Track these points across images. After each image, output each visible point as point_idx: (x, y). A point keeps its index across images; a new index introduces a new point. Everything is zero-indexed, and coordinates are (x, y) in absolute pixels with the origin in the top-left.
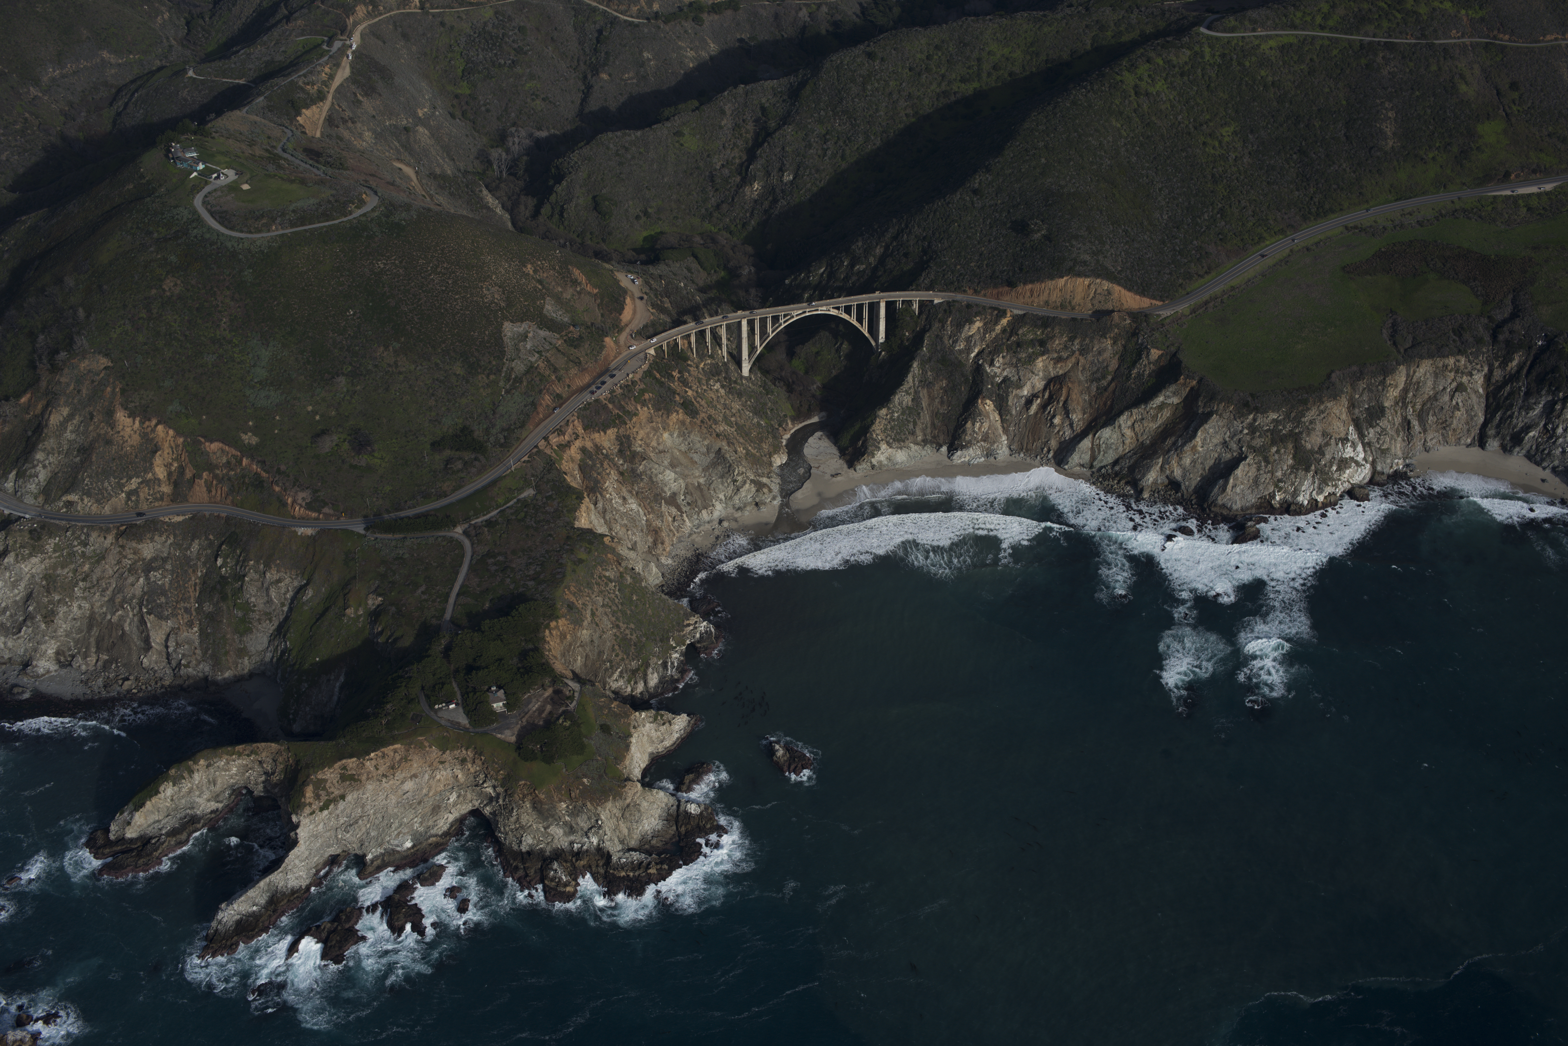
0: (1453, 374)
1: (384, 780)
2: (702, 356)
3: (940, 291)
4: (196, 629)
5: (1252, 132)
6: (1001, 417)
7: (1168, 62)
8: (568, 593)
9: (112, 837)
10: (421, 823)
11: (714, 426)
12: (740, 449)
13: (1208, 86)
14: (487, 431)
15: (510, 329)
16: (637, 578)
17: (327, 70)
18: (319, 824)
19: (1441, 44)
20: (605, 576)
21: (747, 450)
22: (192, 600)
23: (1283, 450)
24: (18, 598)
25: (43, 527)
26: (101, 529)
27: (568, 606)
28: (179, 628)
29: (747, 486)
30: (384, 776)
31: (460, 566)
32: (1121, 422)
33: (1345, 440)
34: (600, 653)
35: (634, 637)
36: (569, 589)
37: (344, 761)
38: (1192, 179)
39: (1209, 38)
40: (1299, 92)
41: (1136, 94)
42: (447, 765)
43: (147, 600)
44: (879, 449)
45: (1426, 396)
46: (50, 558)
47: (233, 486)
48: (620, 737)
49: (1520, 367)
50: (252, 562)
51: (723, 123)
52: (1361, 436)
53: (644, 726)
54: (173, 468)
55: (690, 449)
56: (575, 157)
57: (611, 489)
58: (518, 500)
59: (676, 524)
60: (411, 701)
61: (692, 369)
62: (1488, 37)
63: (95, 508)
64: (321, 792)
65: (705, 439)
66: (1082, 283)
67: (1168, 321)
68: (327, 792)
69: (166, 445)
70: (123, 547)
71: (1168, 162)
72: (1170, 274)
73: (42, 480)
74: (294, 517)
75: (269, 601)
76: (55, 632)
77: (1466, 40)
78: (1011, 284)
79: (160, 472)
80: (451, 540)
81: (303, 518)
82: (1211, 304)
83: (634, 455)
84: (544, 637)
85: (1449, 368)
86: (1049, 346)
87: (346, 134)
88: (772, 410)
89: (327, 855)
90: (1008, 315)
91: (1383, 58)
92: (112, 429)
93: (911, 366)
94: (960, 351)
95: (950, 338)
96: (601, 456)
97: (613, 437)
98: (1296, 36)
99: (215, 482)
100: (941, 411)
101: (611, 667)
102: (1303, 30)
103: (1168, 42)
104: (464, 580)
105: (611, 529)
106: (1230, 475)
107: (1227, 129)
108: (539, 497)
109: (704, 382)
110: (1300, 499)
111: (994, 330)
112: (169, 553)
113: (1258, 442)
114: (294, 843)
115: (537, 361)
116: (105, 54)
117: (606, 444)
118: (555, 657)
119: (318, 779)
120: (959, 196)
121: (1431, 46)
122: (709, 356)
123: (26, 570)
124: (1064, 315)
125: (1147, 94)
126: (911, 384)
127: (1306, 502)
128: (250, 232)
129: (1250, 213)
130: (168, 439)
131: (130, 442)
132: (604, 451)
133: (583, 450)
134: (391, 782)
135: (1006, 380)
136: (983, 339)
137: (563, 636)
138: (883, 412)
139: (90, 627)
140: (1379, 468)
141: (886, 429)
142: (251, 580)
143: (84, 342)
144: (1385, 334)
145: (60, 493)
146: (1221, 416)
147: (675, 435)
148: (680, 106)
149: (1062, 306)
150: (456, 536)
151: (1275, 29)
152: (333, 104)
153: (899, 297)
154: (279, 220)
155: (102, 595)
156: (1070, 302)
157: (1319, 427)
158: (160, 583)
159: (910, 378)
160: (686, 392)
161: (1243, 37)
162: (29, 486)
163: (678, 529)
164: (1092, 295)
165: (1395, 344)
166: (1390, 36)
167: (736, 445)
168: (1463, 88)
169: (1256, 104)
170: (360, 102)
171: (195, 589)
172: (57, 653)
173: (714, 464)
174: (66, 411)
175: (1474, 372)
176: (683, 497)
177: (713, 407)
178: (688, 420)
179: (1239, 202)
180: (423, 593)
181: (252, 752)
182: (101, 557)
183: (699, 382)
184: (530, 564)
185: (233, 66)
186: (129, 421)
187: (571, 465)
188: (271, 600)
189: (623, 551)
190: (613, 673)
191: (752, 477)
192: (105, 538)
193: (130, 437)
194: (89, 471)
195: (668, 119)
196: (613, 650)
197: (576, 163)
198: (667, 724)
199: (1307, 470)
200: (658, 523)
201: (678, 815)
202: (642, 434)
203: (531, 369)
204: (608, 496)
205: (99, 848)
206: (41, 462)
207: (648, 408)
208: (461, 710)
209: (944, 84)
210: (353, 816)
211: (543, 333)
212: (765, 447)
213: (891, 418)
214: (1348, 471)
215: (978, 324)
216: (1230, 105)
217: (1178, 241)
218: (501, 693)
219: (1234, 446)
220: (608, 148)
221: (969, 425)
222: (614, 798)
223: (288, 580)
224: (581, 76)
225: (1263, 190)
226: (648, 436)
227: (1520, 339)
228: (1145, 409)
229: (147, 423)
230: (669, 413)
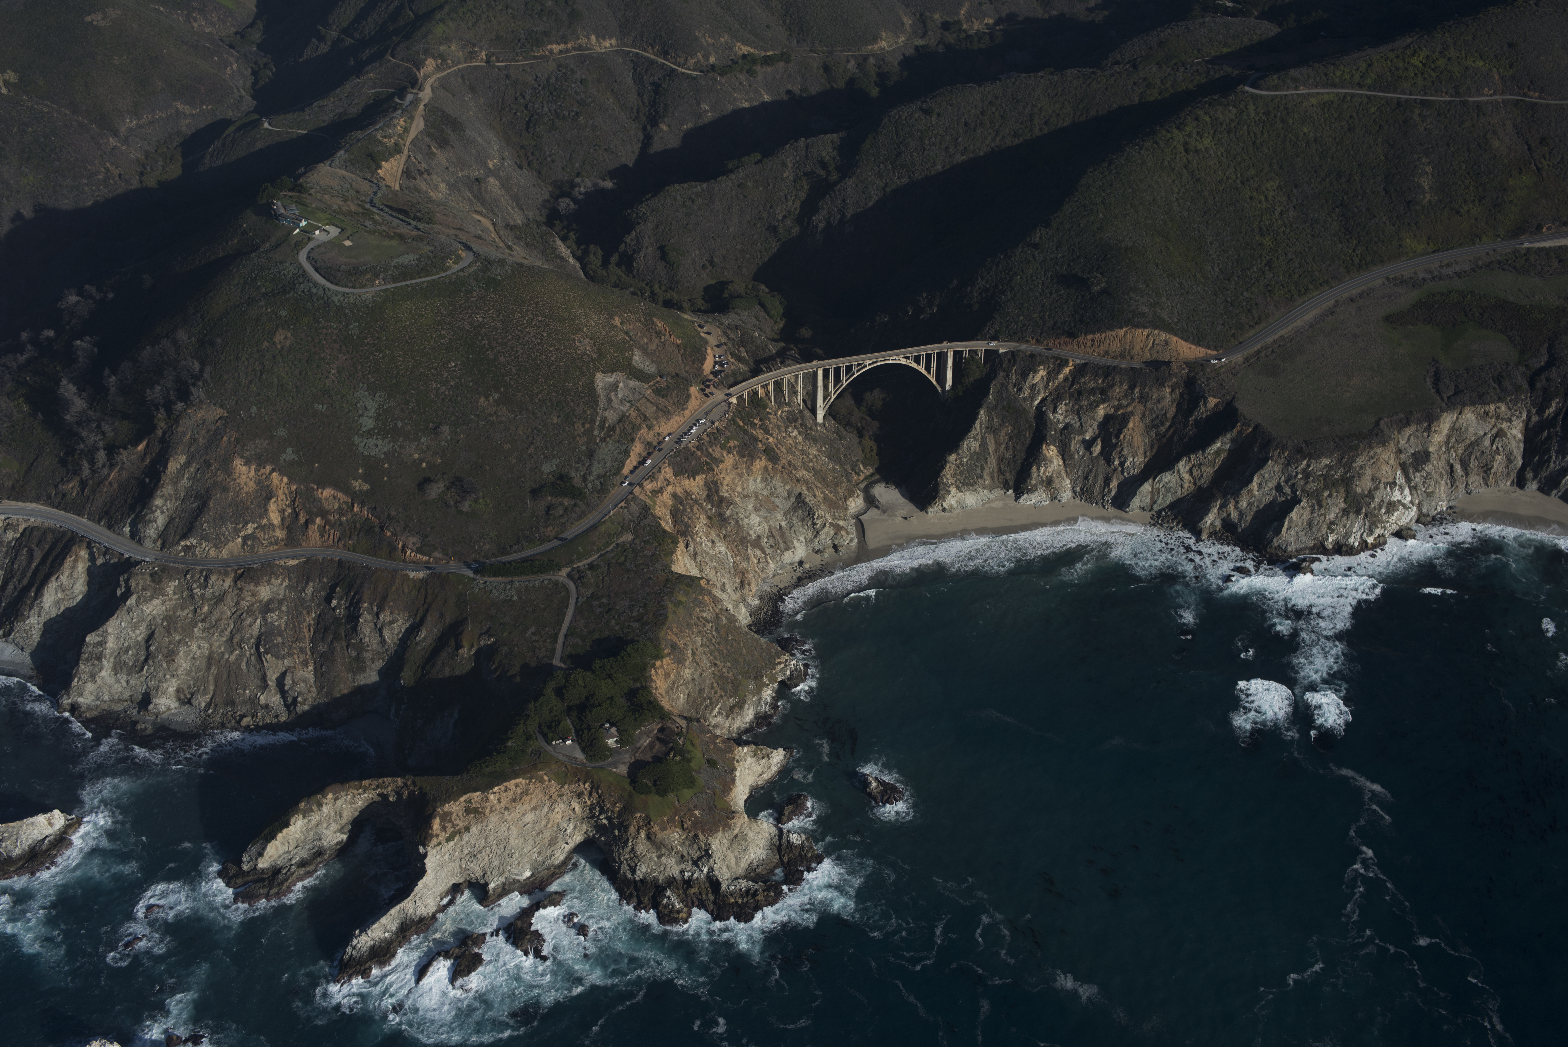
0: (1493, 420)
1: (506, 813)
2: (780, 403)
3: (1004, 341)
4: (311, 668)
5: (1296, 187)
6: (1064, 462)
7: (1216, 119)
8: (669, 635)
9: (245, 867)
10: (539, 853)
11: (794, 472)
12: (818, 494)
13: (1254, 143)
14: (585, 478)
15: (602, 380)
16: (732, 619)
17: (402, 122)
18: (445, 855)
19: (1475, 102)
20: (702, 617)
21: (825, 495)
22: (307, 640)
23: (1335, 494)
24: (139, 639)
25: (163, 569)
26: (220, 573)
27: (672, 646)
28: (295, 667)
29: (827, 528)
30: (506, 808)
31: (567, 608)
32: (1180, 467)
33: (1392, 484)
34: (701, 691)
35: (730, 675)
36: (672, 631)
37: (469, 795)
38: (1241, 232)
39: (1253, 96)
40: (1339, 148)
41: (1186, 151)
42: (565, 798)
43: (264, 640)
44: (949, 492)
45: (1468, 442)
46: (170, 600)
47: (345, 531)
48: (725, 771)
49: (1557, 413)
50: (366, 605)
51: (785, 175)
52: (1408, 480)
53: (745, 760)
54: (287, 514)
55: (772, 494)
56: (643, 209)
57: (701, 533)
58: (617, 544)
59: (761, 565)
60: (529, 738)
61: (771, 417)
62: (1519, 95)
63: (213, 553)
64: (447, 825)
65: (786, 484)
66: (1141, 334)
67: (1223, 370)
68: (453, 824)
69: (280, 492)
70: (241, 589)
71: (1218, 216)
72: (1223, 324)
73: (160, 525)
74: (404, 561)
75: (383, 641)
76: (176, 670)
77: (1498, 98)
78: (1072, 335)
79: (275, 517)
80: (557, 583)
81: (414, 562)
82: (1263, 354)
83: (722, 500)
84: (651, 675)
85: (1490, 414)
86: (1110, 394)
87: (423, 186)
88: (845, 455)
89: (451, 883)
90: (1071, 364)
91: (1420, 115)
92: (229, 476)
93: (978, 413)
94: (1024, 399)
95: (1015, 386)
96: (690, 502)
97: (701, 483)
98: (1337, 94)
99: (327, 527)
100: (1007, 456)
101: (711, 703)
102: (1342, 87)
103: (1215, 100)
104: (571, 621)
105: (701, 571)
106: (1285, 517)
107: (1272, 183)
108: (637, 541)
109: (783, 429)
110: (1351, 540)
111: (1057, 378)
112: (285, 595)
113: (1312, 486)
114: (422, 872)
115: (628, 410)
116: (180, 106)
117: (695, 490)
118: (662, 695)
119: (444, 812)
120: (1020, 250)
121: (1464, 103)
122: (786, 404)
123: (148, 611)
124: (1124, 364)
125: (1197, 151)
126: (978, 430)
127: (1357, 544)
128: (354, 287)
129: (1297, 265)
130: (283, 485)
131: (246, 489)
132: (694, 497)
133: (674, 495)
134: (513, 815)
135: (1067, 426)
136: (1046, 387)
137: (667, 675)
138: (953, 457)
139: (209, 666)
140: (1424, 511)
141: (955, 474)
142: (365, 621)
143: (201, 393)
144: (1429, 382)
145: (178, 537)
146: (1276, 461)
147: (758, 480)
148: (743, 159)
149: (1122, 356)
150: (561, 579)
151: (1316, 87)
152: (409, 156)
153: (966, 347)
154: (382, 275)
155: (220, 636)
156: (1129, 352)
157: (1368, 473)
158: (276, 624)
159: (977, 425)
160: (768, 439)
161: (1286, 95)
162: (148, 531)
163: (763, 570)
164: (1150, 345)
165: (1438, 392)
166: (1425, 94)
167: (815, 489)
168: (1496, 143)
169: (1299, 159)
170: (434, 154)
171: (309, 630)
172: (178, 691)
173: (794, 509)
174: (183, 459)
175: (1514, 419)
176: (766, 540)
177: (791, 453)
178: (771, 467)
179: (1286, 254)
180: (533, 634)
181: (378, 787)
182: (219, 599)
183: (779, 428)
184: (633, 605)
185: (307, 118)
186: (244, 469)
187: (664, 510)
188: (384, 640)
189: (718, 593)
190: (713, 710)
191: (830, 521)
192: (224, 581)
193: (246, 484)
194: (207, 517)
195: (732, 171)
196: (713, 688)
197: (644, 213)
198: (766, 758)
199: (1358, 513)
200: (745, 565)
201: (780, 845)
202: (727, 480)
203: (623, 418)
204: (698, 539)
205: (232, 877)
206: (160, 508)
207: (734, 456)
208: (577, 746)
209: (998, 139)
210: (477, 847)
211: (632, 383)
212: (841, 491)
213: (960, 463)
214: (1395, 514)
215: (1042, 373)
216: (1275, 161)
217: (1229, 292)
218: (614, 730)
219: (1288, 490)
220: (675, 200)
221: (1034, 469)
222: (724, 829)
223: (400, 622)
224: (641, 127)
225: (1308, 243)
226: (733, 482)
227: (1557, 387)
228: (1203, 454)
229: (262, 471)
230: (753, 459)
